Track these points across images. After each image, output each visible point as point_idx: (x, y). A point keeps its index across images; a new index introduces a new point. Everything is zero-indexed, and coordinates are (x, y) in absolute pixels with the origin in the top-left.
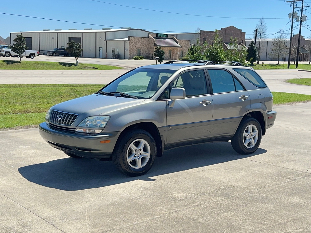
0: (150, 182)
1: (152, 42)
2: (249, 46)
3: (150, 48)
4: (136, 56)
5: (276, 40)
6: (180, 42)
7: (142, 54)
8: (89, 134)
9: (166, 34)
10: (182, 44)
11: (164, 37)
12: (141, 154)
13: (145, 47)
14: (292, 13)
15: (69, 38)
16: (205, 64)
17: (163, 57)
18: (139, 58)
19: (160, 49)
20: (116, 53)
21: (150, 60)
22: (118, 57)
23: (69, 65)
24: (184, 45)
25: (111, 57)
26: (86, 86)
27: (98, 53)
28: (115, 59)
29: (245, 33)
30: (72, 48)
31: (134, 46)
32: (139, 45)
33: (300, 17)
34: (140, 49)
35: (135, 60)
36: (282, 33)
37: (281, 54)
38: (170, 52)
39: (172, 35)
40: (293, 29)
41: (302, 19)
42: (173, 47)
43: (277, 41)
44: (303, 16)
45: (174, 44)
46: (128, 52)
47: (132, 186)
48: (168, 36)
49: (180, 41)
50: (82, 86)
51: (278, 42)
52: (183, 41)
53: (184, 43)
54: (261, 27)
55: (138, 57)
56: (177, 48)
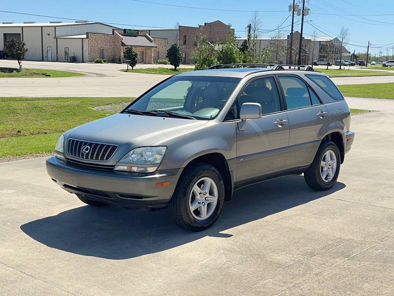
0: (227, 239)
1: (119, 40)
2: (242, 46)
3: (116, 48)
4: (98, 59)
5: (273, 38)
6: (155, 41)
7: (106, 56)
8: (137, 174)
9: (137, 30)
10: (157, 43)
11: (134, 34)
12: (206, 199)
13: (109, 47)
14: (292, 5)
15: (4, 34)
16: (274, 69)
17: (136, 60)
18: (103, 62)
19: (132, 49)
20: (71, 55)
21: (117, 63)
22: (74, 60)
23: (9, 70)
24: (160, 45)
25: (65, 60)
26: (47, 99)
27: (45, 54)
28: (69, 62)
29: (234, 29)
30: (13, 48)
31: (95, 46)
32: (102, 44)
33: (302, 9)
34: (103, 49)
35: (97, 64)
36: (279, 30)
37: (279, 56)
38: (142, 53)
39: (144, 31)
40: (294, 25)
41: (304, 12)
42: (146, 46)
43: (274, 40)
44: (305, 9)
45: (147, 43)
46: (88, 54)
47: (205, 247)
48: (139, 32)
49: (155, 39)
50: (42, 100)
51: (275, 42)
52: (159, 40)
53: (159, 41)
54: (254, 22)
55: (101, 60)
56: (150, 48)
